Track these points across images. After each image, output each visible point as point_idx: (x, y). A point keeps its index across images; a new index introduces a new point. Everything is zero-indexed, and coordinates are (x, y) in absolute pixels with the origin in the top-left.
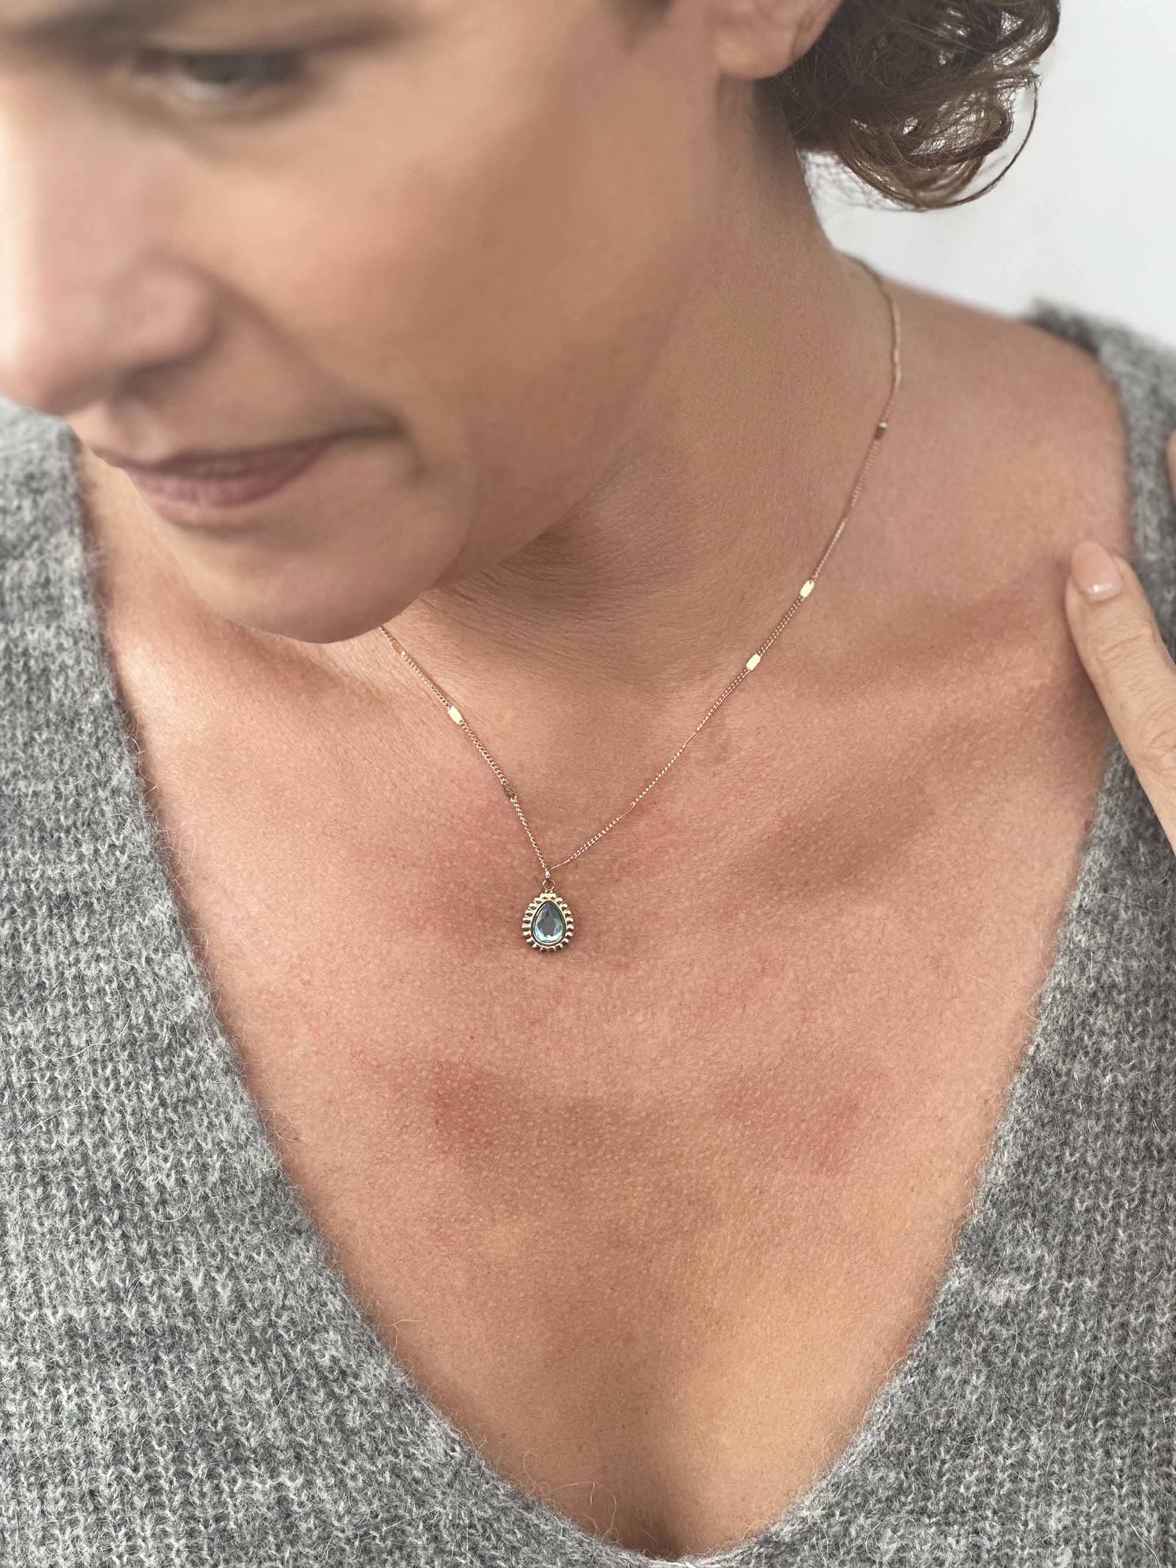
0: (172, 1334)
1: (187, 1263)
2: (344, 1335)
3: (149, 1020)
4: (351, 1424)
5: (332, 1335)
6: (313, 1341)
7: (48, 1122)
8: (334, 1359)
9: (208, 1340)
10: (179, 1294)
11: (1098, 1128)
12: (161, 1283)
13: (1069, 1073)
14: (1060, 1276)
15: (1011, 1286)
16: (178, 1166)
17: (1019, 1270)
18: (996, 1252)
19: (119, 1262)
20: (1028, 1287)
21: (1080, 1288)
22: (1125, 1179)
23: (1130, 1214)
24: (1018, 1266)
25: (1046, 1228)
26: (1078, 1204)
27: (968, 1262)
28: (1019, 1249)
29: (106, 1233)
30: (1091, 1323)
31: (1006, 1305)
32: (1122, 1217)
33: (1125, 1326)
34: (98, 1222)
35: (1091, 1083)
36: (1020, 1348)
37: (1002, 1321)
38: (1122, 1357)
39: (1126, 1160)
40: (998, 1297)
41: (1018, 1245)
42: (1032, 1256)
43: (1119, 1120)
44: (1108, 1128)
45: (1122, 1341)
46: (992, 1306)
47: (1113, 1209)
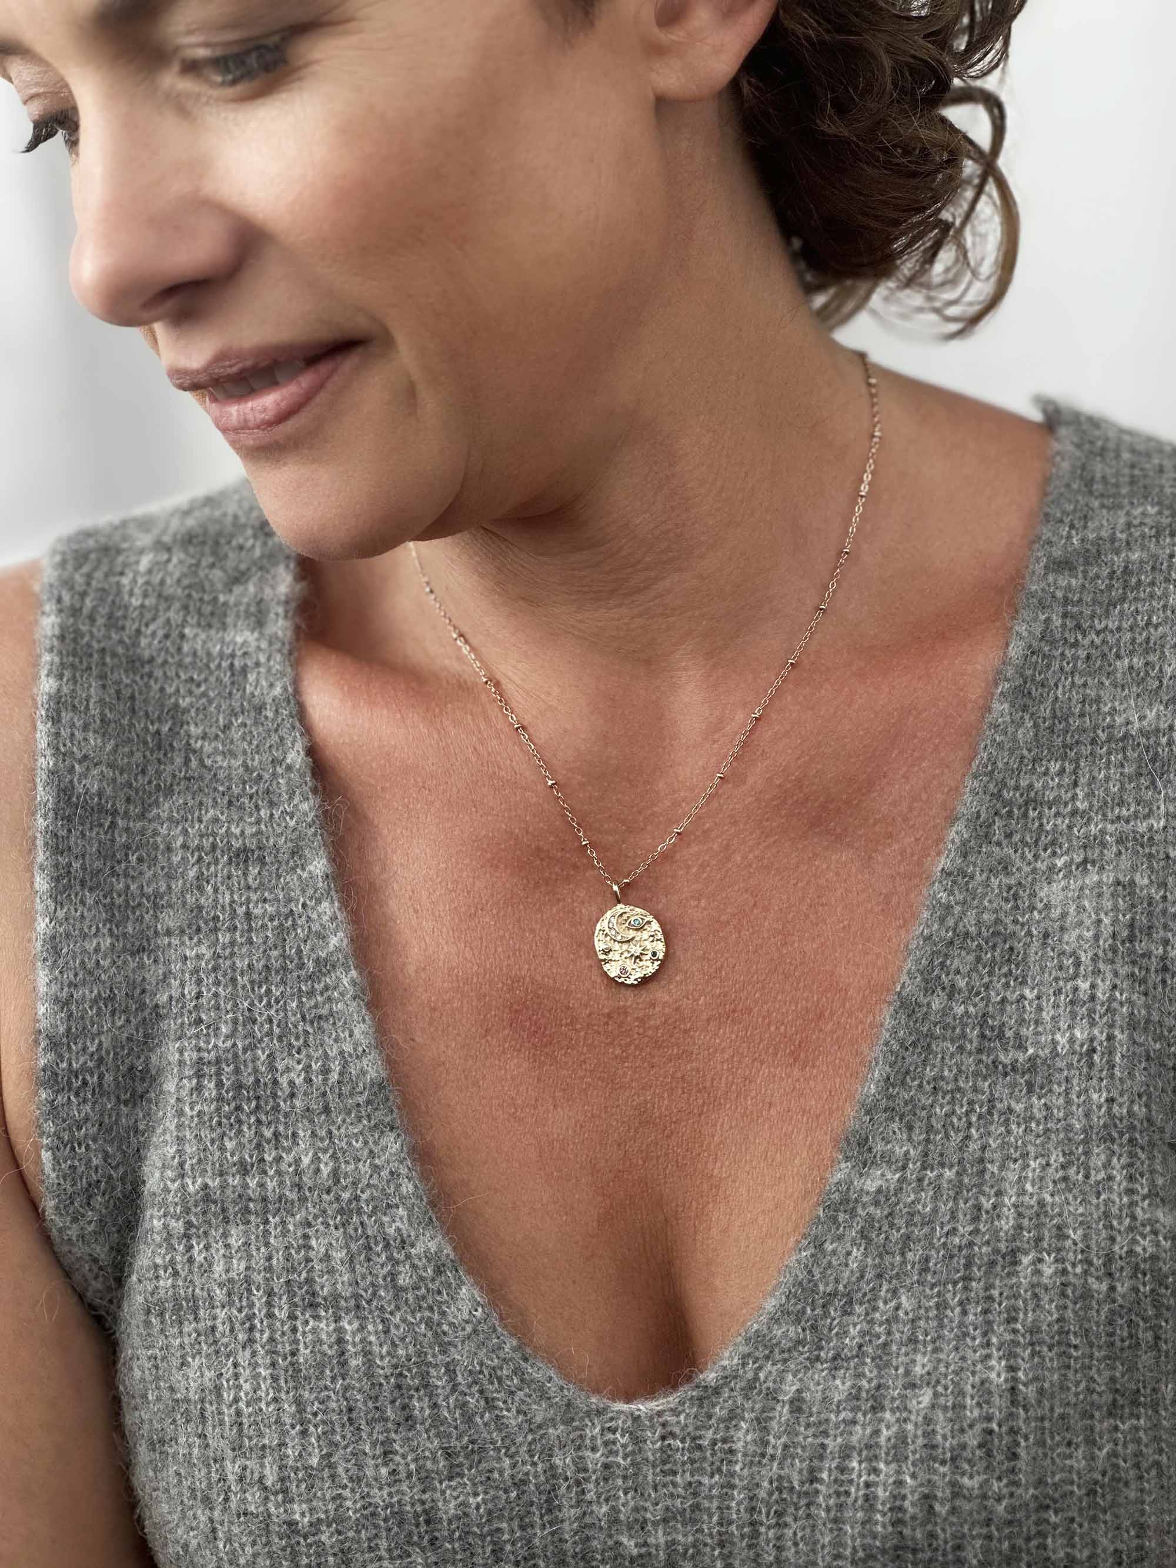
0: (280, 1202)
1: (302, 1145)
2: (410, 1211)
3: (299, 951)
4: (401, 1282)
5: (401, 1211)
6: (385, 1214)
7: (208, 1027)
8: (398, 1229)
9: (306, 1208)
10: (291, 1169)
11: (952, 1049)
12: (278, 1159)
13: (929, 1004)
14: (924, 1168)
15: (883, 1175)
16: (307, 1069)
17: (889, 1163)
18: (870, 1150)
19: (250, 1141)
20: (897, 1176)
21: (940, 1176)
22: (975, 1089)
23: (980, 1117)
24: (888, 1159)
25: (910, 1128)
26: (938, 1110)
27: (847, 1159)
28: (889, 1146)
29: (243, 1118)
30: (950, 1204)
31: (879, 1191)
32: (974, 1119)
33: (978, 1208)
34: (238, 1108)
35: (945, 1012)
36: (892, 1225)
37: (876, 1203)
38: (976, 1231)
39: (976, 1074)
40: (871, 1185)
41: (888, 1142)
42: (899, 1151)
43: (971, 1042)
44: (961, 1049)
45: (976, 1219)
46: (868, 1193)
47: (967, 1114)
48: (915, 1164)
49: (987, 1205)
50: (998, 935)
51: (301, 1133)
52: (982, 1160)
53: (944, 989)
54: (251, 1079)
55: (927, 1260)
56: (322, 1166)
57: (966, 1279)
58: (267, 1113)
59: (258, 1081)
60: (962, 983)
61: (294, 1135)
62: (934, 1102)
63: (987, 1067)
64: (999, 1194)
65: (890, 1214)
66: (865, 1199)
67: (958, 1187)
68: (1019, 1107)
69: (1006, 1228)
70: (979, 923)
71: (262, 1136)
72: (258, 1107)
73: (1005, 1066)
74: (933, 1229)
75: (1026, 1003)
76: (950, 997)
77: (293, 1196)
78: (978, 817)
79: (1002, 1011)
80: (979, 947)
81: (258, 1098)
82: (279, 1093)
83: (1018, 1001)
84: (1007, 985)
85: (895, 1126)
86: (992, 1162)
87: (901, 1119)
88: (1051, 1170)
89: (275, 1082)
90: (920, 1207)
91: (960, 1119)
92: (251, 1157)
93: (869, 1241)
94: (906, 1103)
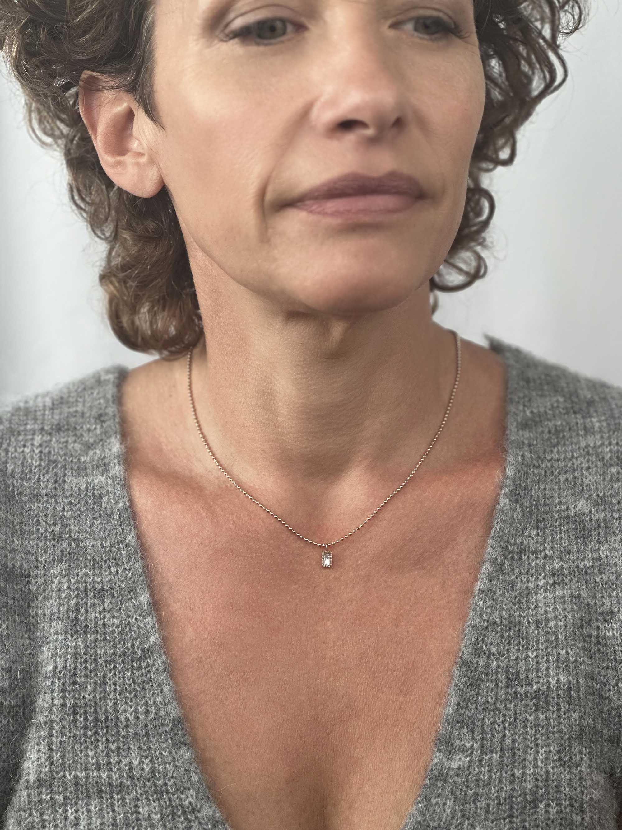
0: (121, 787)
1: (133, 755)
2: (197, 791)
5: (192, 792)
7: (80, 686)
8: (190, 803)
9: (136, 790)
10: (127, 768)
11: (492, 686)
12: (119, 762)
13: (477, 663)
14: (482, 753)
15: (460, 759)
16: (136, 711)
17: (463, 752)
18: (452, 745)
19: (103, 752)
20: (468, 759)
21: (490, 759)
22: (506, 708)
23: (510, 724)
24: (462, 750)
25: (473, 732)
26: (487, 721)
27: (440, 751)
28: (463, 742)
29: (99, 738)
30: (498, 774)
31: (459, 768)
32: (507, 726)
33: (513, 775)
34: (96, 733)
35: (487, 666)
36: (467, 787)
37: (458, 775)
38: (513, 789)
39: (506, 700)
40: (455, 765)
41: (462, 740)
42: (468, 745)
43: (501, 682)
44: (497, 686)
45: (512, 782)
46: (453, 769)
47: (503, 722)
48: (477, 752)
49: (518, 773)
50: (512, 623)
51: (132, 747)
52: (512, 749)
53: (485, 653)
54: (104, 717)
55: (488, 805)
56: (145, 766)
57: (511, 816)
58: (112, 736)
59: (107, 718)
60: (494, 650)
61: (129, 748)
62: (484, 716)
63: (511, 695)
64: (524, 767)
65: (467, 781)
66: (452, 773)
67: (501, 763)
68: (532, 718)
69: (529, 787)
70: (501, 617)
71: (110, 749)
72: (107, 732)
73: (521, 695)
74: (490, 789)
75: (530, 660)
76: (489, 657)
77: (128, 783)
78: (497, 560)
79: (517, 664)
80: (502, 629)
81: (107, 727)
82: (120, 724)
83: (525, 659)
84: (518, 650)
85: (465, 731)
86: (519, 750)
87: (467, 727)
88: (552, 754)
89: (117, 718)
90: (482, 776)
91: (499, 726)
92: (103, 761)
93: (456, 798)
94: (469, 718)
